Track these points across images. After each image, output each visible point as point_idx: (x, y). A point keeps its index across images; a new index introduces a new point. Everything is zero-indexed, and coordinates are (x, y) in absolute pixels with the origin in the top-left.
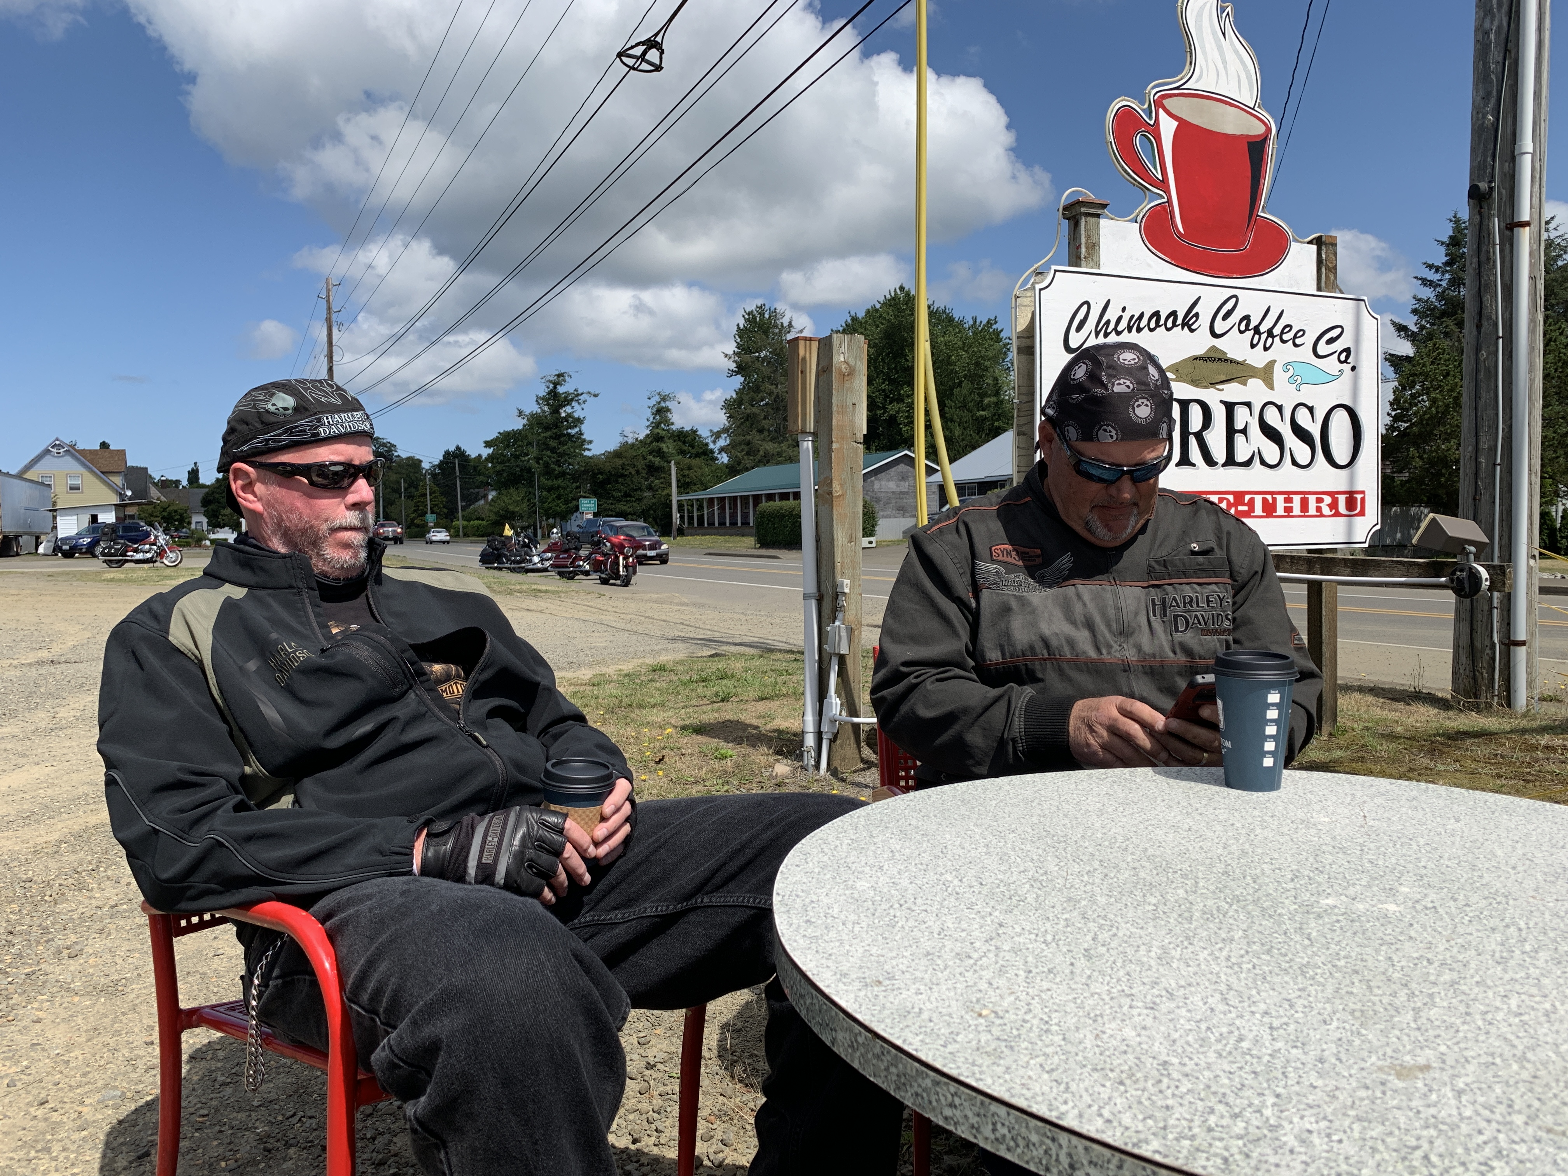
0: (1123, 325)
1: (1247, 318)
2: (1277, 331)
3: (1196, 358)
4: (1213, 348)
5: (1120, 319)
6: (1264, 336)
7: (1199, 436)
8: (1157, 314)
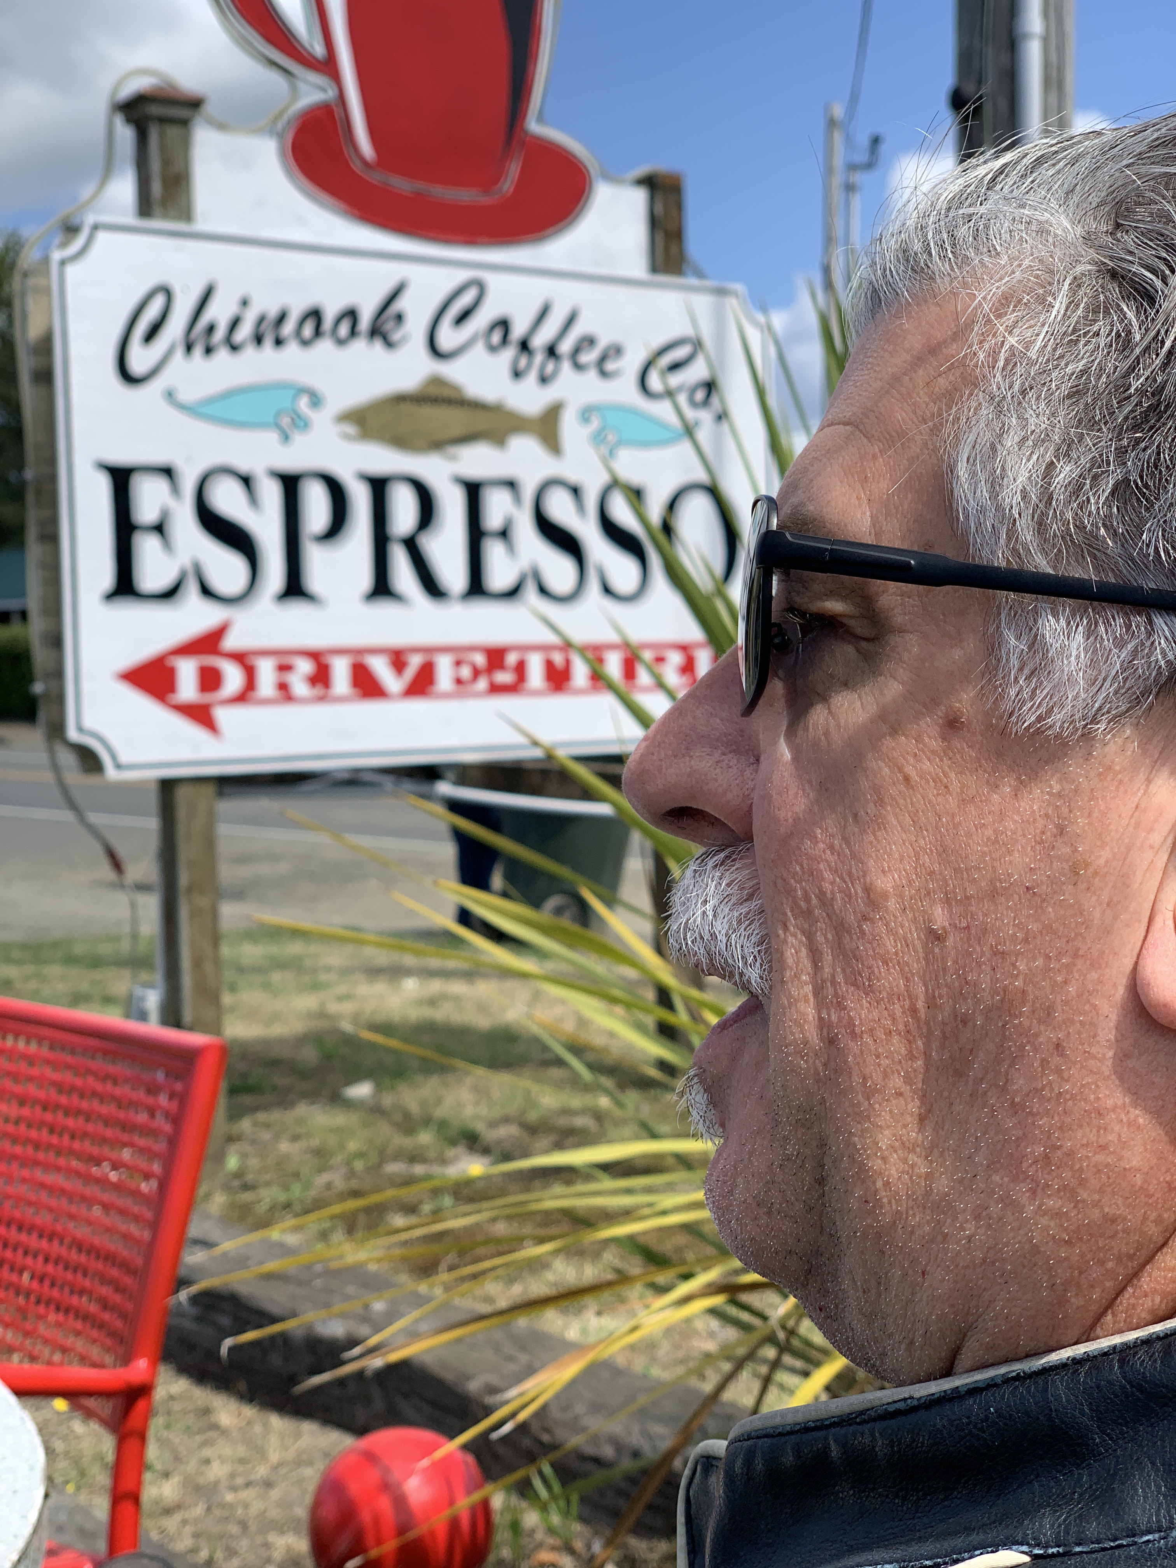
0: (244, 332)
1: (504, 324)
2: (565, 347)
3: (401, 399)
4: (437, 381)
5: (235, 323)
6: (539, 358)
7: (411, 545)
8: (315, 314)
